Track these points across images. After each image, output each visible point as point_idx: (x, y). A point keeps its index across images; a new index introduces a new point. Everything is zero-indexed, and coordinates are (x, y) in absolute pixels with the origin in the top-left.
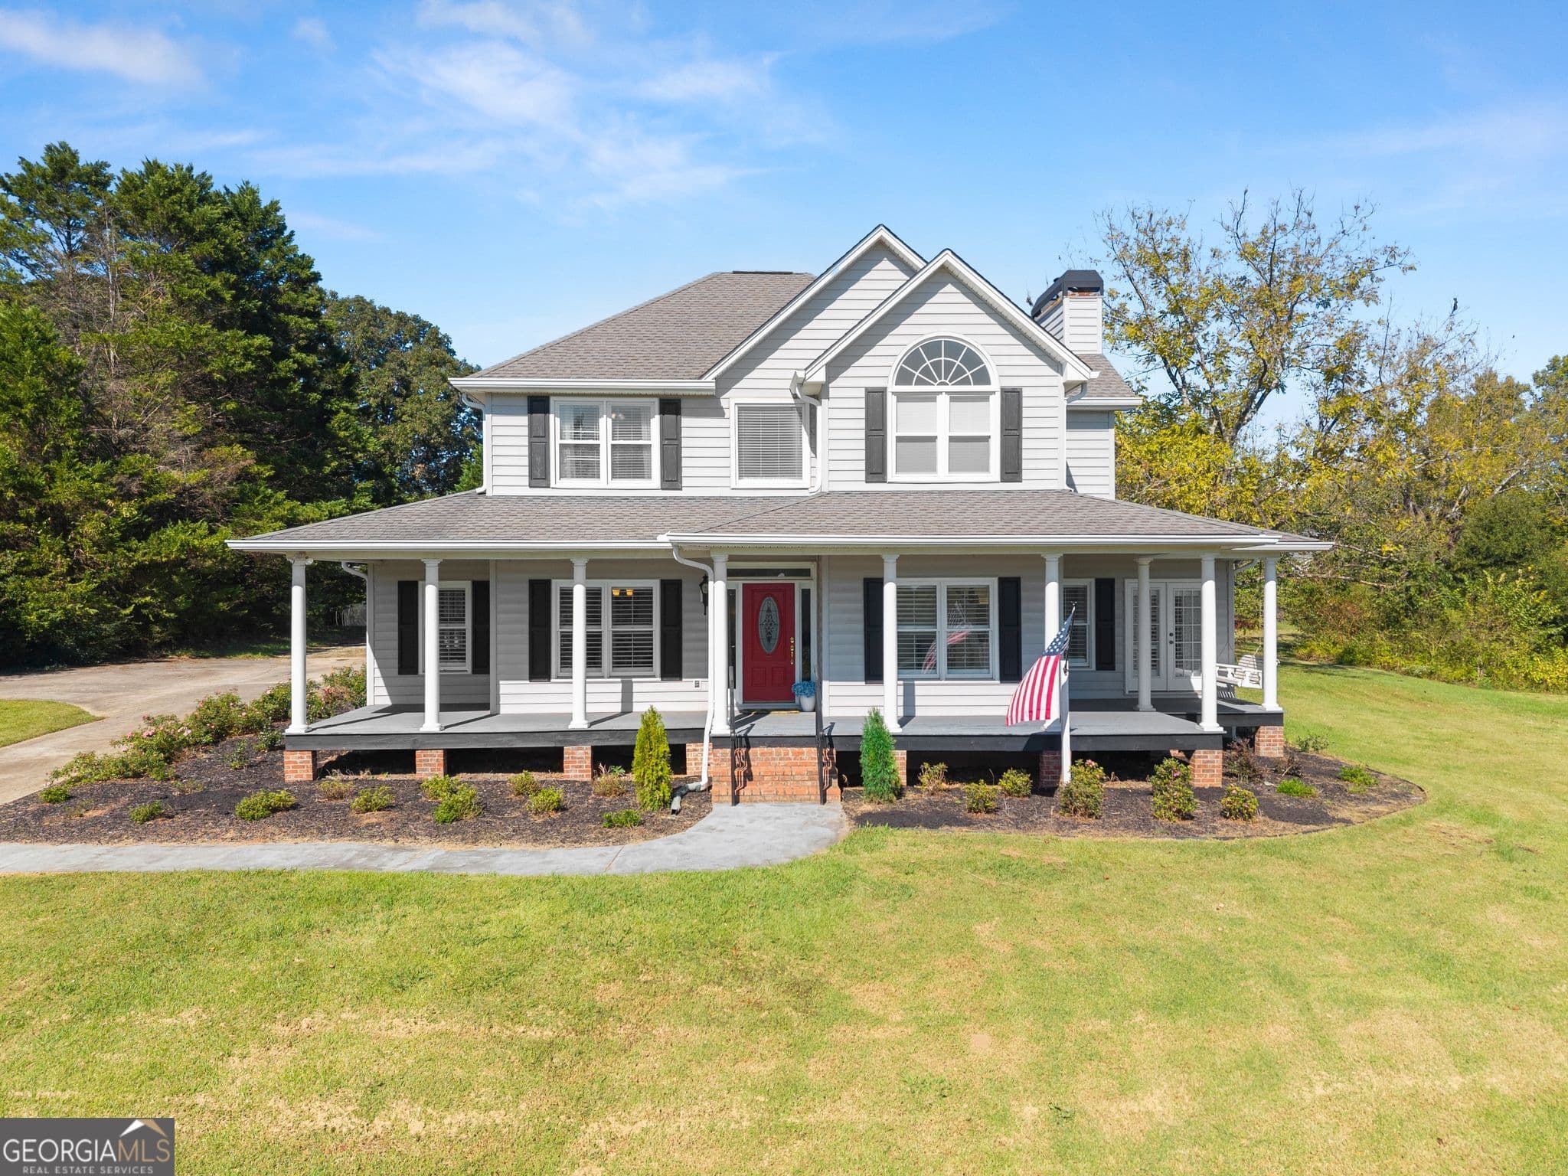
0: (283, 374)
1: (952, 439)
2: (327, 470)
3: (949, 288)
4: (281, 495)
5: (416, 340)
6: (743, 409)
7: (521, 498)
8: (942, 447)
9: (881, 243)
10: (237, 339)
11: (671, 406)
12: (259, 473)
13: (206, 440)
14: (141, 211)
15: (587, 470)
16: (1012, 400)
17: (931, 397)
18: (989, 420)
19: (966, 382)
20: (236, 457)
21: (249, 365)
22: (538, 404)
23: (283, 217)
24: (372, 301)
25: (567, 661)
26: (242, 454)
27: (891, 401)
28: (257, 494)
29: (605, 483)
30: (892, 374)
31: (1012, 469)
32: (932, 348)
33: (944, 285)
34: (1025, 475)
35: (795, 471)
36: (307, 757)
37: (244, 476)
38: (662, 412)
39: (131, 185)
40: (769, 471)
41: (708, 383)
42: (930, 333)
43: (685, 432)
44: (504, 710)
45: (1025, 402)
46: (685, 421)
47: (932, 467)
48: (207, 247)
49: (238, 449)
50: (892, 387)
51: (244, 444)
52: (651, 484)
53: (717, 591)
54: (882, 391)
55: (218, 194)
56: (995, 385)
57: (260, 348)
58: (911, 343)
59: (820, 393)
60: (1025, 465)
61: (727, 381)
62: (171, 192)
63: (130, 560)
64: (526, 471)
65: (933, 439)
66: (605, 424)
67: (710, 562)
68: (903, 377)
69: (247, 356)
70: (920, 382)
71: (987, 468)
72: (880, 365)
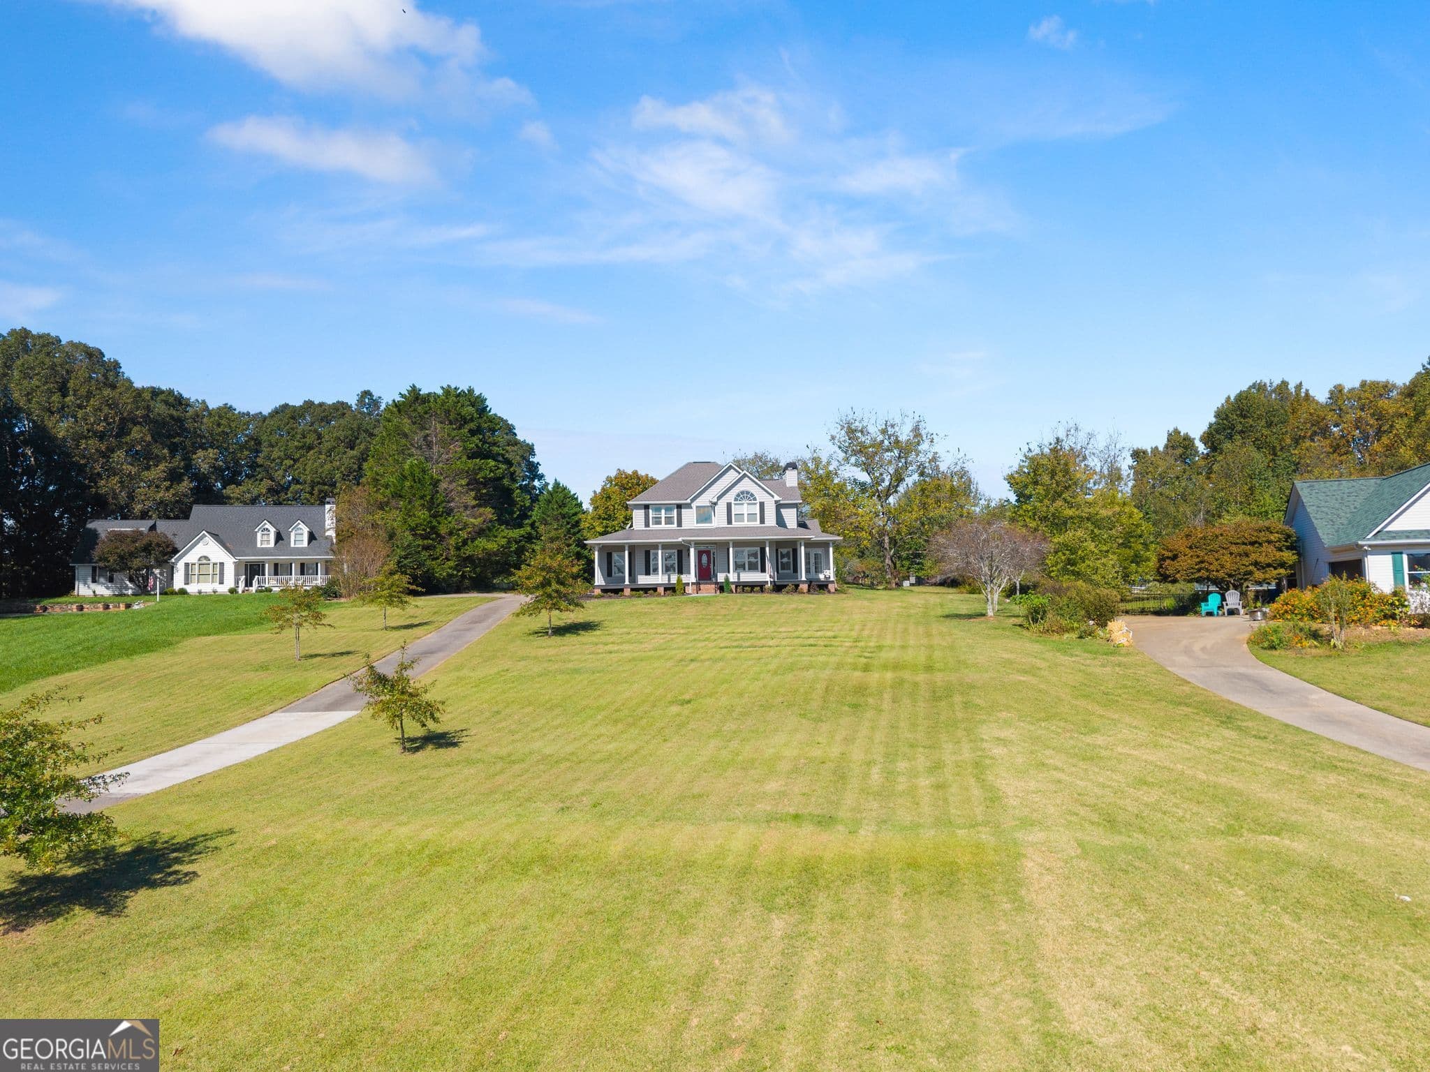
1: (748, 514)
2: (515, 516)
4: (503, 527)
6: (697, 507)
7: (642, 530)
8: (746, 516)
9: (731, 465)
11: (679, 507)
15: (659, 523)
16: (762, 505)
17: (743, 504)
18: (757, 510)
19: (751, 500)
22: (646, 507)
25: (656, 570)
27: (733, 505)
29: (663, 526)
30: (733, 499)
31: (762, 521)
32: (742, 493)
34: (765, 522)
35: (711, 522)
38: (677, 508)
40: (704, 522)
41: (689, 501)
42: (742, 489)
43: (683, 513)
45: (765, 505)
46: (683, 510)
47: (743, 521)
50: (733, 502)
52: (675, 526)
53: (692, 551)
54: (731, 503)
56: (758, 501)
58: (737, 491)
59: (715, 504)
60: (765, 520)
61: (693, 500)
63: (465, 554)
64: (644, 523)
65: (743, 514)
66: (663, 511)
67: (691, 544)
68: (736, 500)
70: (740, 501)
71: (756, 521)
72: (730, 497)
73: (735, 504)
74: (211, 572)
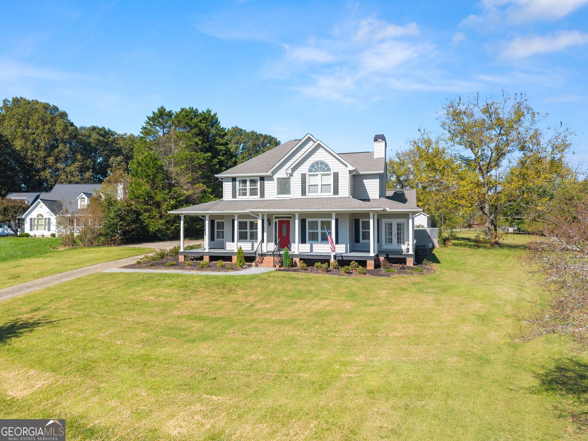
0: (214, 163)
1: (322, 185)
3: (321, 148)
5: (270, 144)
6: (278, 179)
7: (230, 201)
8: (319, 187)
9: (309, 137)
10: (201, 155)
11: (262, 179)
12: (208, 190)
13: (193, 182)
14: (179, 122)
15: (245, 194)
17: (317, 175)
18: (330, 180)
19: (325, 171)
20: (201, 187)
21: (204, 162)
22: (234, 179)
23: (217, 117)
24: (256, 132)
26: (203, 186)
27: (307, 177)
28: (206, 196)
29: (248, 197)
30: (307, 170)
31: (336, 192)
32: (317, 163)
33: (320, 148)
34: (339, 193)
35: (290, 194)
36: (183, 256)
37: (204, 192)
38: (260, 180)
39: (177, 116)
40: (284, 194)
41: (269, 173)
42: (316, 160)
43: (265, 185)
44: (227, 249)
45: (339, 175)
46: (265, 182)
47: (317, 192)
48: (195, 130)
49: (201, 185)
50: (307, 173)
51: (203, 183)
52: (258, 197)
54: (305, 174)
55: (200, 113)
57: (208, 157)
58: (312, 162)
59: (291, 176)
60: (339, 191)
61: (274, 173)
62: (187, 116)
64: (231, 195)
65: (317, 185)
66: (248, 183)
67: (258, 215)
68: (310, 171)
69: (204, 159)
70: (314, 171)
71: (330, 192)
72: (304, 168)
73: (310, 175)
74: (44, 224)
